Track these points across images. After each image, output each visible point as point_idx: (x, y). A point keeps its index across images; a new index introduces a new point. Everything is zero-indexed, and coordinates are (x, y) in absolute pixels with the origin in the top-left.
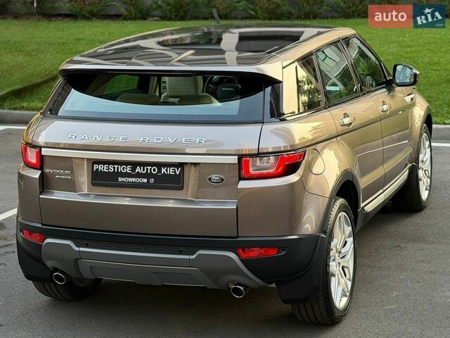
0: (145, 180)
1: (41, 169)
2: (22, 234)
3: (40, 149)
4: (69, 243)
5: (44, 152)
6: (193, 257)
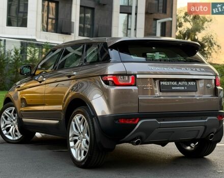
0: (183, 88)
1: (135, 85)
2: (117, 122)
3: (135, 75)
4: (156, 120)
5: (138, 76)
6: (206, 120)
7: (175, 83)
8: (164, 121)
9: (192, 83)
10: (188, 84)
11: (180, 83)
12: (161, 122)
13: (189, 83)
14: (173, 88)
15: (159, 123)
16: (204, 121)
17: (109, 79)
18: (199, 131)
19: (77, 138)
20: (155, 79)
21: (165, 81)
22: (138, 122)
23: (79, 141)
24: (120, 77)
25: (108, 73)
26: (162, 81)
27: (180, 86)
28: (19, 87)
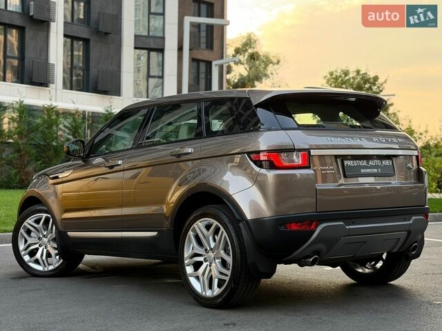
0: (376, 170)
1: (309, 167)
2: (282, 228)
3: (308, 150)
4: (342, 223)
5: (313, 152)
6: (411, 222)
7: (364, 163)
8: (354, 224)
9: (387, 163)
10: (382, 163)
11: (371, 163)
12: (351, 227)
13: (384, 162)
14: (363, 171)
15: (347, 227)
16: (408, 223)
17: (262, 158)
18: (399, 239)
19: (201, 259)
20: (336, 157)
21: (350, 160)
22: (316, 228)
23: (205, 264)
24: (282, 154)
25: (261, 149)
26: (347, 160)
27: (372, 167)
28: (57, 177)
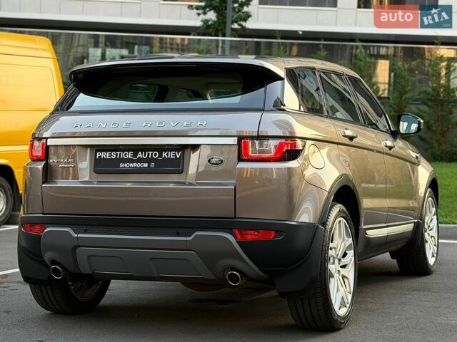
0: (146, 165)
3: (46, 139)
4: (69, 230)
5: (49, 142)
6: (189, 239)
8: (86, 232)
9: (171, 155)
10: (160, 155)
11: (140, 155)
15: (76, 236)
16: (184, 239)
